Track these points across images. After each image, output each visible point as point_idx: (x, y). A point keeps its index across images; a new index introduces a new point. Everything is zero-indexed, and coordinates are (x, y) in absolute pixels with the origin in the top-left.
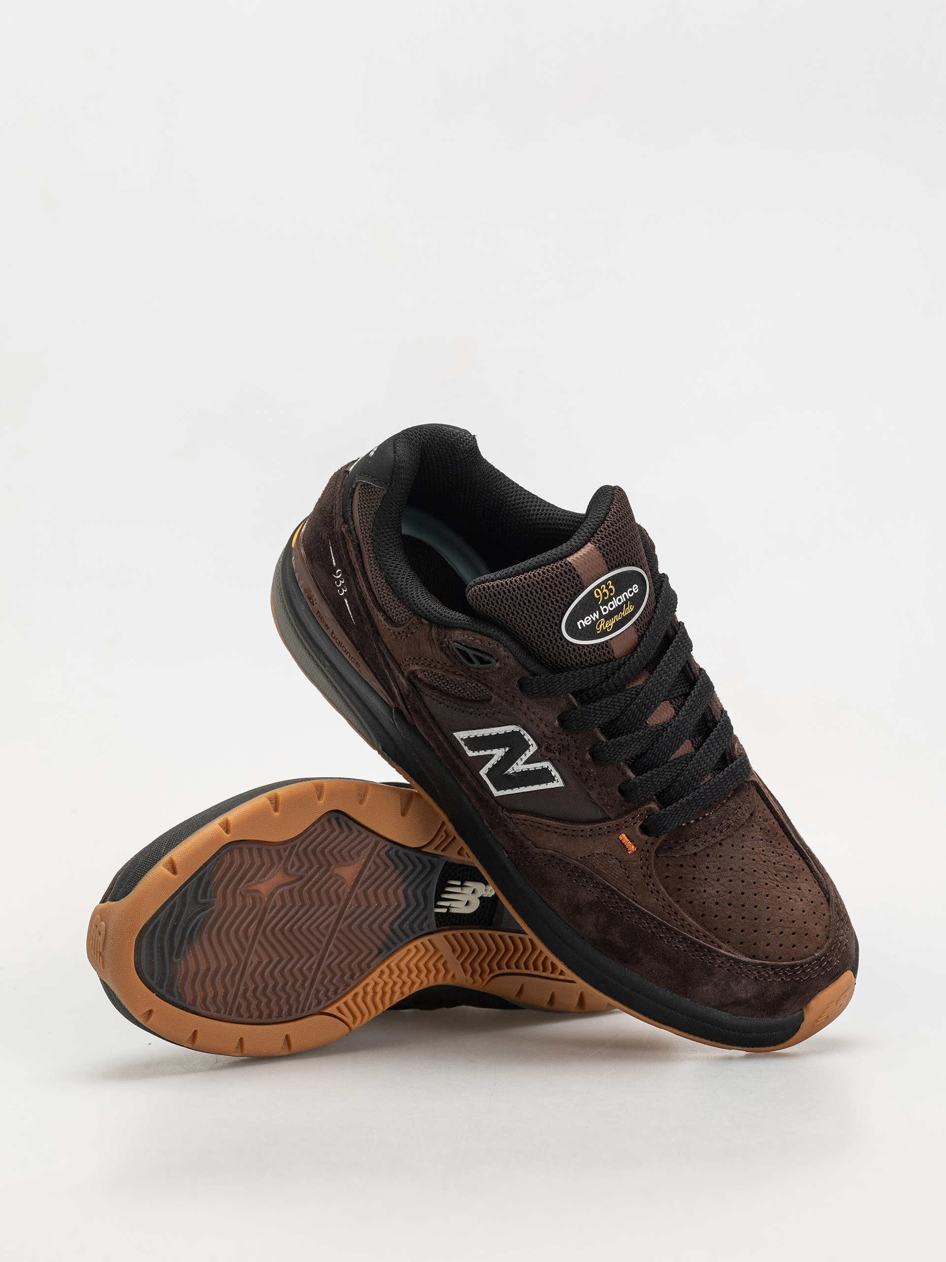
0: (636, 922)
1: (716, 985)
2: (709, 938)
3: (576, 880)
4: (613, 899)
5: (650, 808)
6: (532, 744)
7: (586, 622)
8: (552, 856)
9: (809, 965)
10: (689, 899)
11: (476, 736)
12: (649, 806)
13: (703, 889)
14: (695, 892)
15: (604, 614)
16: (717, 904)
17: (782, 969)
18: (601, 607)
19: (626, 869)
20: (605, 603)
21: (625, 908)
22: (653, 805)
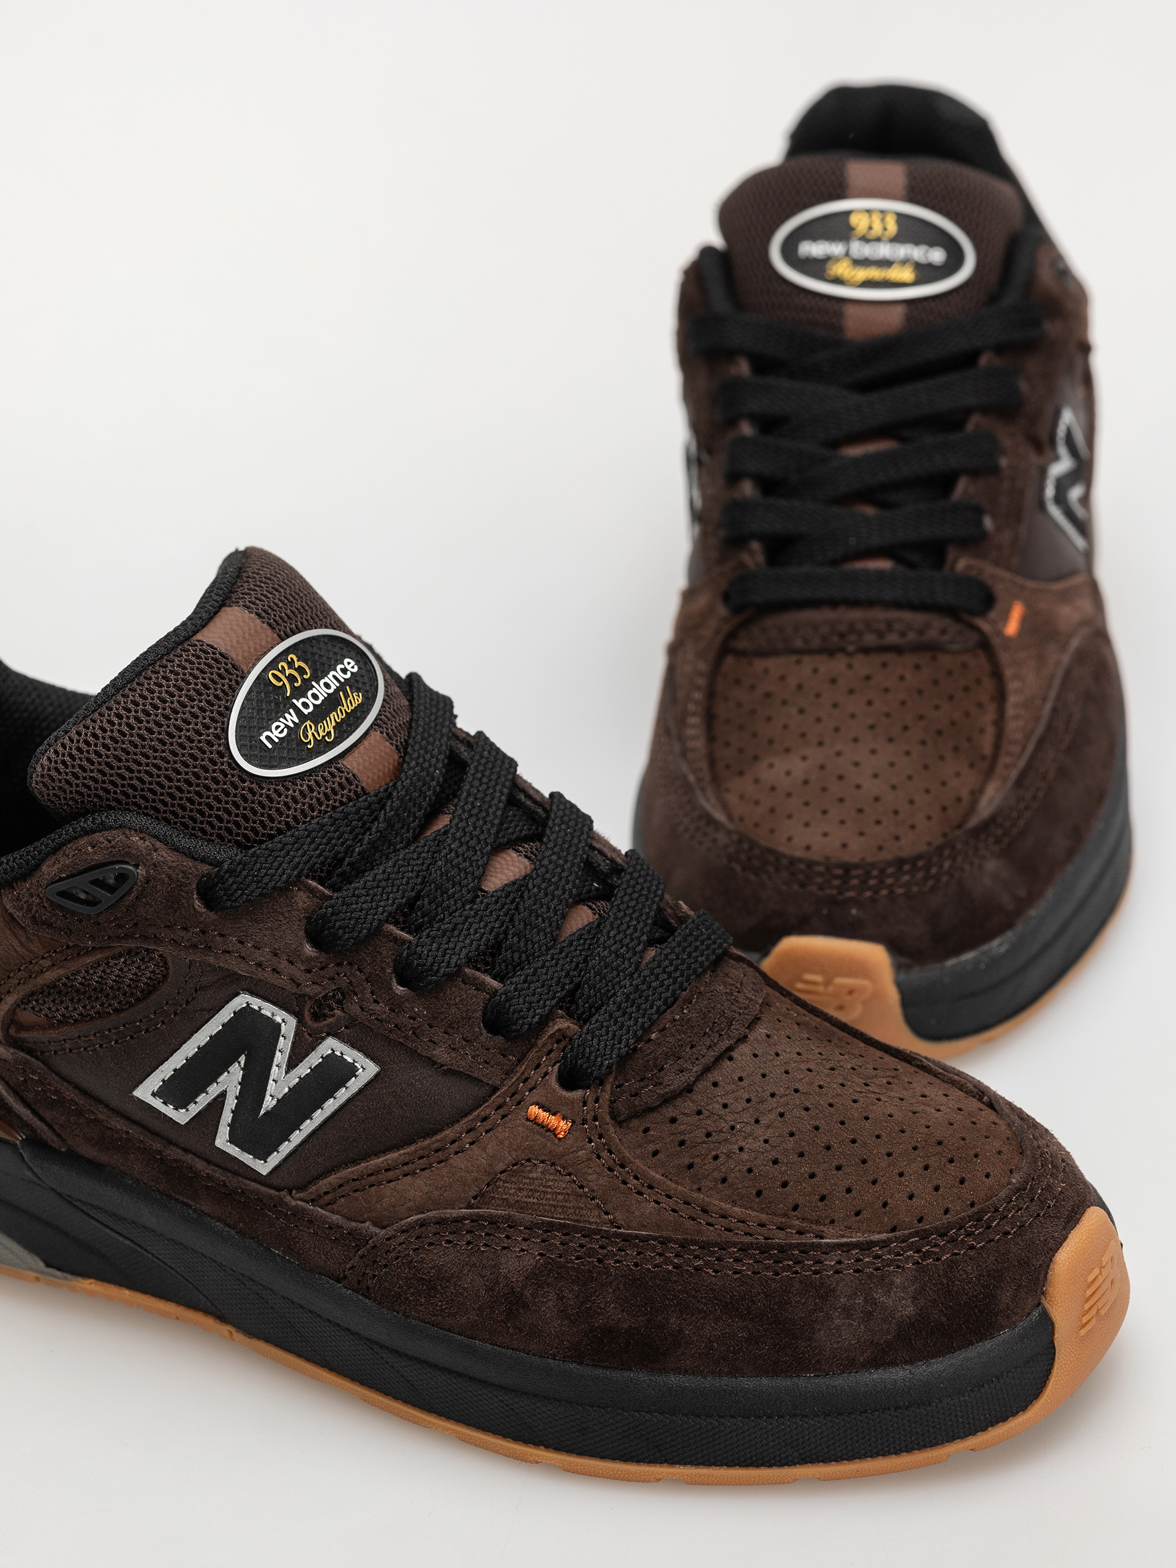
0: (636, 1265)
1: (847, 1311)
2: (790, 1227)
3: (486, 1245)
4: (571, 1241)
5: (559, 1030)
6: (283, 1021)
7: (276, 732)
8: (422, 1225)
9: (1009, 1203)
10: (717, 1175)
11: (175, 1070)
12: (556, 1028)
13: (736, 1147)
14: (722, 1159)
15: (306, 713)
16: (775, 1162)
17: (960, 1228)
18: (294, 701)
19: (570, 1174)
20: (300, 692)
21: (602, 1247)
22: (563, 1024)
